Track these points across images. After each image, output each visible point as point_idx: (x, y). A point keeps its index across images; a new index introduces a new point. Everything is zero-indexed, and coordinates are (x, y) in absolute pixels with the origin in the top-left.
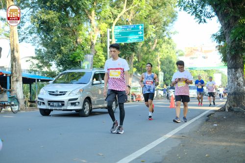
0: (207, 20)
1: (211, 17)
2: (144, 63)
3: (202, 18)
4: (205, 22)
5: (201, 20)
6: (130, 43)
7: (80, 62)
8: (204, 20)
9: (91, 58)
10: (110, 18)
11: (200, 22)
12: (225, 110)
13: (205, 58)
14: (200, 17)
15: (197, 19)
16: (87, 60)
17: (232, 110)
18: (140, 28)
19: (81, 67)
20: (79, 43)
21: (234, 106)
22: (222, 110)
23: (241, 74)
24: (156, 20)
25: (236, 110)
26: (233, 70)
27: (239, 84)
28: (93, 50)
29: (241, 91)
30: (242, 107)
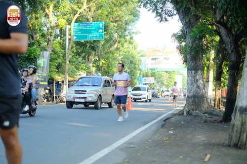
0: (168, 18)
1: (172, 16)
3: (164, 16)
4: (166, 20)
5: (162, 18)
6: (90, 41)
7: (36, 58)
8: (166, 18)
9: (47, 56)
11: (162, 20)
12: (183, 114)
13: (166, 59)
14: (160, 15)
15: (158, 18)
16: (43, 57)
17: (191, 114)
18: (101, 26)
19: (37, 64)
20: (35, 39)
21: (193, 110)
22: (180, 114)
23: (201, 77)
24: (118, 19)
25: (195, 114)
26: (193, 72)
27: (198, 87)
28: (50, 47)
29: (200, 94)
30: (201, 111)
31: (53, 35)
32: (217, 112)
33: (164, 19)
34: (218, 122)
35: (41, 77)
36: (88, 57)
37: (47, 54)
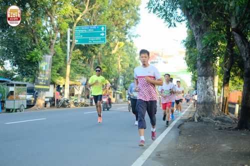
0: (177, 24)
1: (181, 21)
2: (104, 65)
3: (172, 22)
4: (175, 26)
5: (171, 24)
6: (91, 45)
7: (38, 62)
8: (174, 24)
9: (49, 59)
10: (71, 17)
11: (170, 26)
12: (194, 121)
13: (165, 63)
14: (170, 21)
15: (167, 23)
16: (45, 60)
17: (202, 121)
18: (103, 30)
19: (39, 68)
20: (37, 42)
21: (203, 116)
22: (191, 121)
23: (212, 83)
24: (119, 22)
25: (205, 121)
26: (204, 78)
27: (209, 93)
28: (52, 50)
29: (211, 101)
30: (211, 117)
31: (55, 38)
32: (229, 119)
33: (173, 24)
34: (233, 130)
35: (43, 81)
36: (88, 60)
37: (49, 57)
